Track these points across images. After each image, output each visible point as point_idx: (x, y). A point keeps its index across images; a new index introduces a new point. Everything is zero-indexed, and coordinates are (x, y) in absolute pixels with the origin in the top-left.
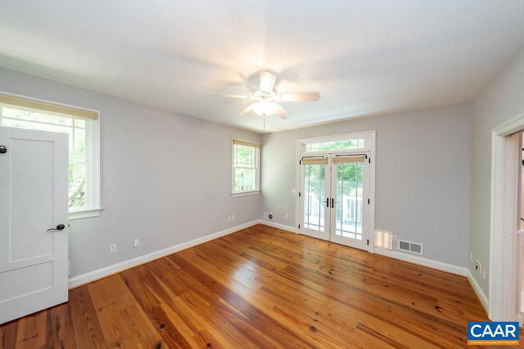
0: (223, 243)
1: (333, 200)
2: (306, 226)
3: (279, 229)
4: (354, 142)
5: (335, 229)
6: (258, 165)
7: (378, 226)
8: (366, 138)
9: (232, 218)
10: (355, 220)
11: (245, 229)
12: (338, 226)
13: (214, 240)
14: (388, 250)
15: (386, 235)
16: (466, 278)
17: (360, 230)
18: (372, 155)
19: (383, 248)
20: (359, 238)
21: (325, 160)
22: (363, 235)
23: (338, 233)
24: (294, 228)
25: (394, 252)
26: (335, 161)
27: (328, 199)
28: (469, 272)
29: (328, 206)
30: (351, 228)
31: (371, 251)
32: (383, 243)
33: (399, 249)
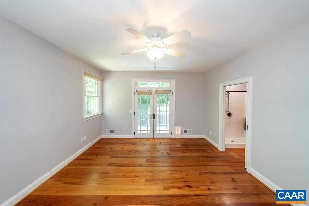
0: (77, 162)
1: (155, 114)
2: (139, 132)
3: (120, 138)
4: (165, 83)
5: (156, 130)
6: (100, 94)
7: (176, 125)
8: (170, 82)
9: (84, 139)
10: (165, 124)
11: (93, 145)
12: (158, 129)
13: (71, 162)
14: (180, 135)
15: (179, 128)
16: (204, 138)
17: (168, 129)
18: (173, 91)
19: (178, 135)
20: (168, 132)
21: (151, 92)
22: (170, 130)
23: (158, 132)
24: (131, 135)
25: (182, 135)
26: (156, 93)
27: (152, 114)
28: (205, 136)
29: (152, 118)
30: (164, 128)
31: (173, 137)
32: (178, 133)
33: (184, 133)
